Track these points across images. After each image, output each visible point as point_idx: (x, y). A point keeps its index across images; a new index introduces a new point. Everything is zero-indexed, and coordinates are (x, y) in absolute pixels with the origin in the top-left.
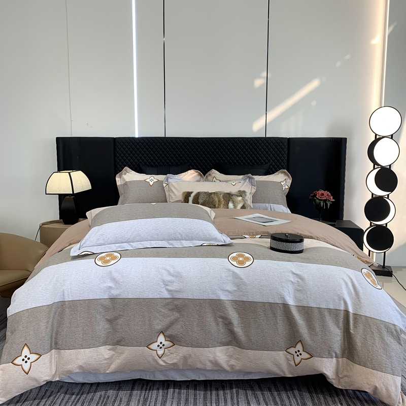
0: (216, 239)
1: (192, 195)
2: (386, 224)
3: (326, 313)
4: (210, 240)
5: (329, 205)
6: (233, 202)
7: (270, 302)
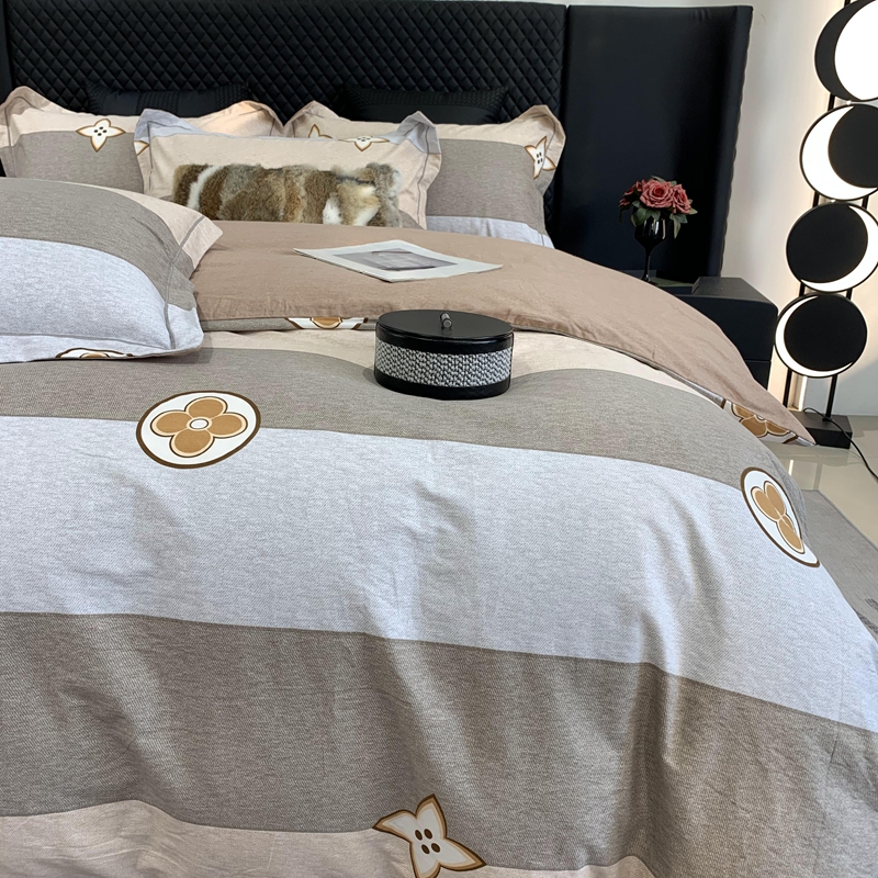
0: (130, 331)
1: (203, 177)
2: (849, 291)
3: (559, 681)
4: (107, 336)
5: (677, 226)
6: (341, 203)
7: (303, 625)
